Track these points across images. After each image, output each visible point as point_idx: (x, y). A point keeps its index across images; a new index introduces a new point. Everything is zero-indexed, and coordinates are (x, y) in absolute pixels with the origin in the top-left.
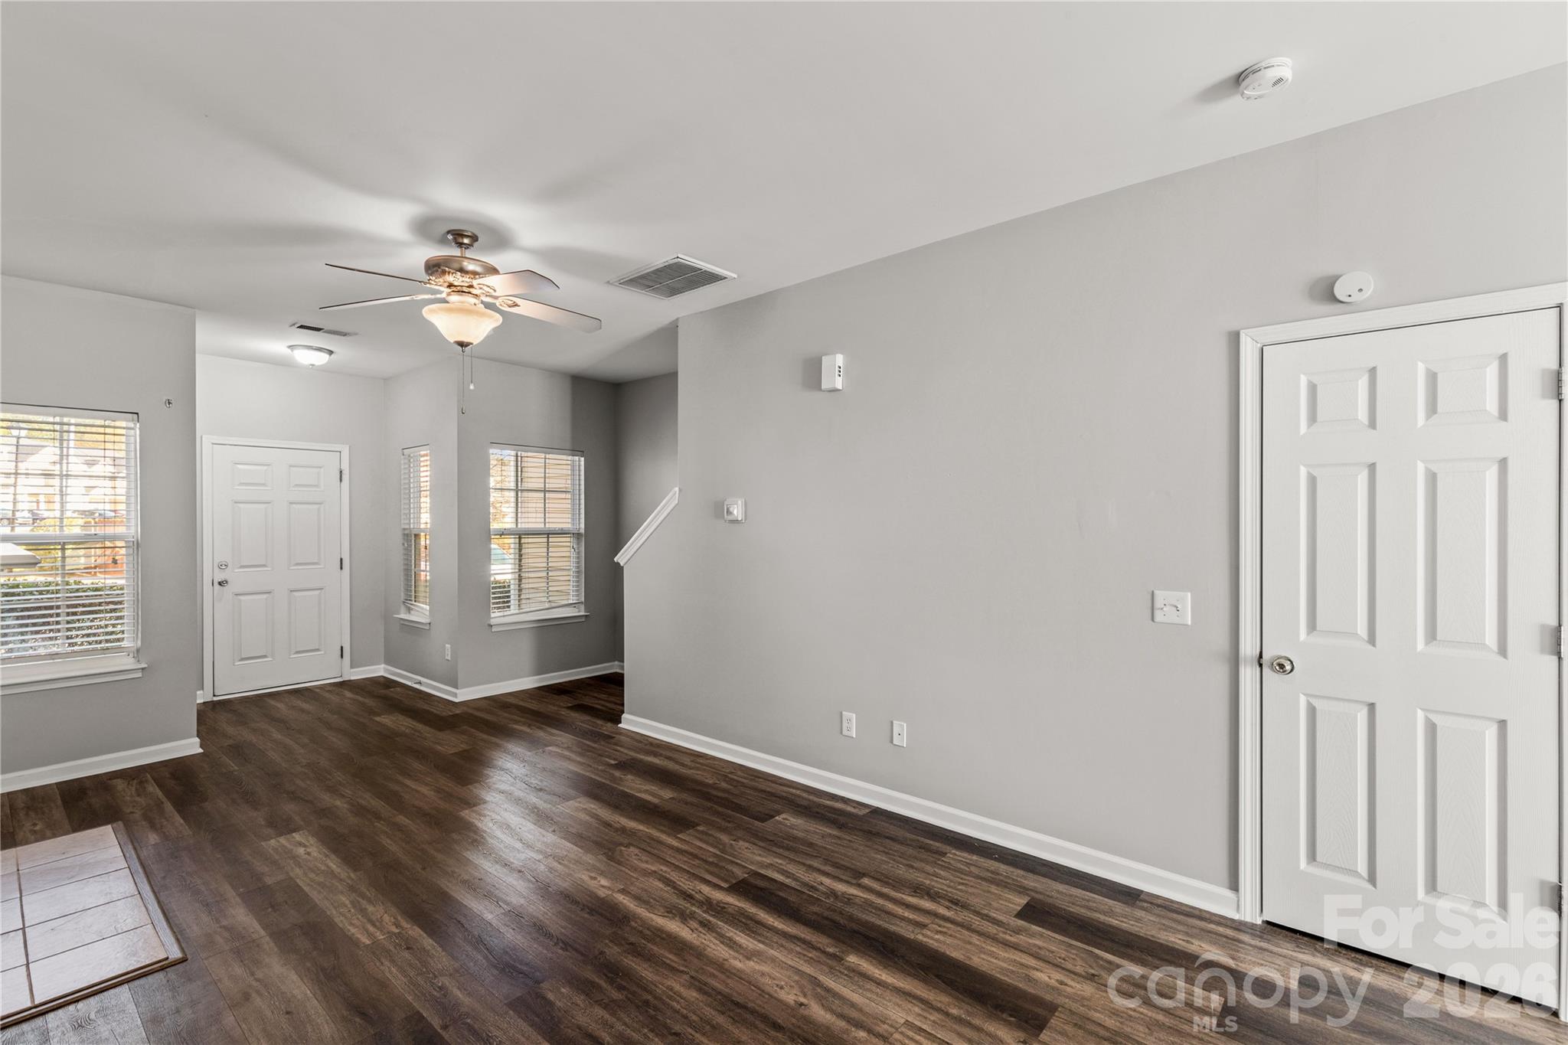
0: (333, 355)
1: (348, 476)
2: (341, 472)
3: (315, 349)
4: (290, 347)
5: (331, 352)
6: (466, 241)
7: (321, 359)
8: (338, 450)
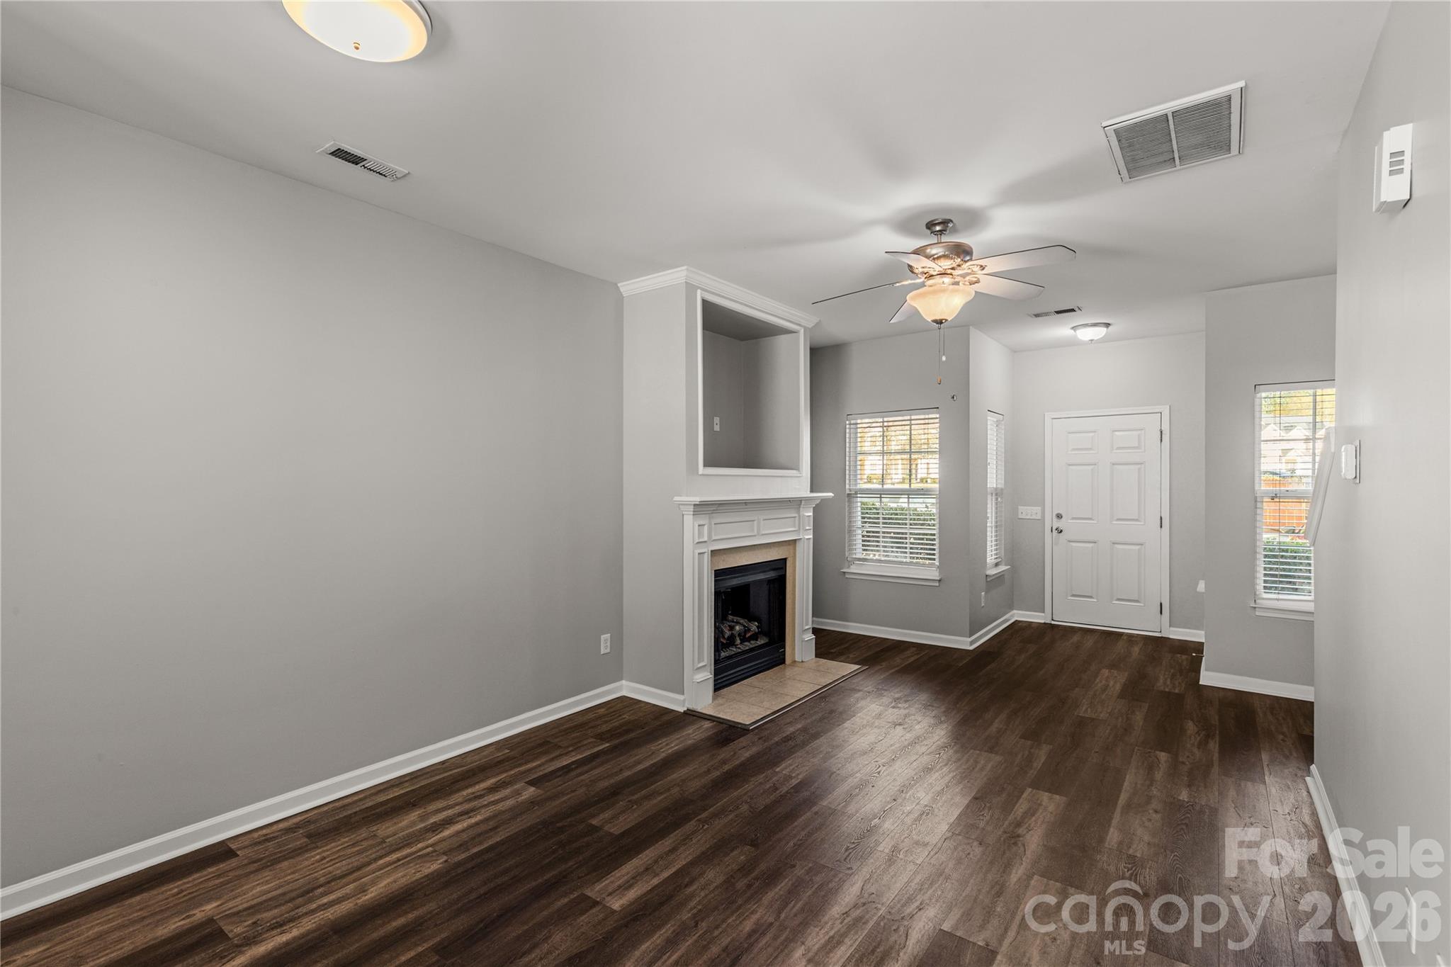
0: (1110, 328)
1: (1168, 435)
2: (1161, 432)
3: (1091, 326)
4: (1073, 328)
5: (1107, 325)
6: (938, 228)
7: (1100, 332)
8: (1158, 411)
